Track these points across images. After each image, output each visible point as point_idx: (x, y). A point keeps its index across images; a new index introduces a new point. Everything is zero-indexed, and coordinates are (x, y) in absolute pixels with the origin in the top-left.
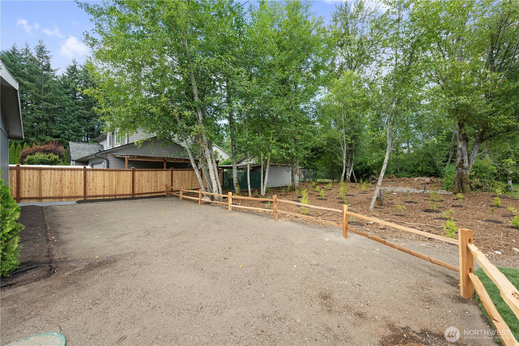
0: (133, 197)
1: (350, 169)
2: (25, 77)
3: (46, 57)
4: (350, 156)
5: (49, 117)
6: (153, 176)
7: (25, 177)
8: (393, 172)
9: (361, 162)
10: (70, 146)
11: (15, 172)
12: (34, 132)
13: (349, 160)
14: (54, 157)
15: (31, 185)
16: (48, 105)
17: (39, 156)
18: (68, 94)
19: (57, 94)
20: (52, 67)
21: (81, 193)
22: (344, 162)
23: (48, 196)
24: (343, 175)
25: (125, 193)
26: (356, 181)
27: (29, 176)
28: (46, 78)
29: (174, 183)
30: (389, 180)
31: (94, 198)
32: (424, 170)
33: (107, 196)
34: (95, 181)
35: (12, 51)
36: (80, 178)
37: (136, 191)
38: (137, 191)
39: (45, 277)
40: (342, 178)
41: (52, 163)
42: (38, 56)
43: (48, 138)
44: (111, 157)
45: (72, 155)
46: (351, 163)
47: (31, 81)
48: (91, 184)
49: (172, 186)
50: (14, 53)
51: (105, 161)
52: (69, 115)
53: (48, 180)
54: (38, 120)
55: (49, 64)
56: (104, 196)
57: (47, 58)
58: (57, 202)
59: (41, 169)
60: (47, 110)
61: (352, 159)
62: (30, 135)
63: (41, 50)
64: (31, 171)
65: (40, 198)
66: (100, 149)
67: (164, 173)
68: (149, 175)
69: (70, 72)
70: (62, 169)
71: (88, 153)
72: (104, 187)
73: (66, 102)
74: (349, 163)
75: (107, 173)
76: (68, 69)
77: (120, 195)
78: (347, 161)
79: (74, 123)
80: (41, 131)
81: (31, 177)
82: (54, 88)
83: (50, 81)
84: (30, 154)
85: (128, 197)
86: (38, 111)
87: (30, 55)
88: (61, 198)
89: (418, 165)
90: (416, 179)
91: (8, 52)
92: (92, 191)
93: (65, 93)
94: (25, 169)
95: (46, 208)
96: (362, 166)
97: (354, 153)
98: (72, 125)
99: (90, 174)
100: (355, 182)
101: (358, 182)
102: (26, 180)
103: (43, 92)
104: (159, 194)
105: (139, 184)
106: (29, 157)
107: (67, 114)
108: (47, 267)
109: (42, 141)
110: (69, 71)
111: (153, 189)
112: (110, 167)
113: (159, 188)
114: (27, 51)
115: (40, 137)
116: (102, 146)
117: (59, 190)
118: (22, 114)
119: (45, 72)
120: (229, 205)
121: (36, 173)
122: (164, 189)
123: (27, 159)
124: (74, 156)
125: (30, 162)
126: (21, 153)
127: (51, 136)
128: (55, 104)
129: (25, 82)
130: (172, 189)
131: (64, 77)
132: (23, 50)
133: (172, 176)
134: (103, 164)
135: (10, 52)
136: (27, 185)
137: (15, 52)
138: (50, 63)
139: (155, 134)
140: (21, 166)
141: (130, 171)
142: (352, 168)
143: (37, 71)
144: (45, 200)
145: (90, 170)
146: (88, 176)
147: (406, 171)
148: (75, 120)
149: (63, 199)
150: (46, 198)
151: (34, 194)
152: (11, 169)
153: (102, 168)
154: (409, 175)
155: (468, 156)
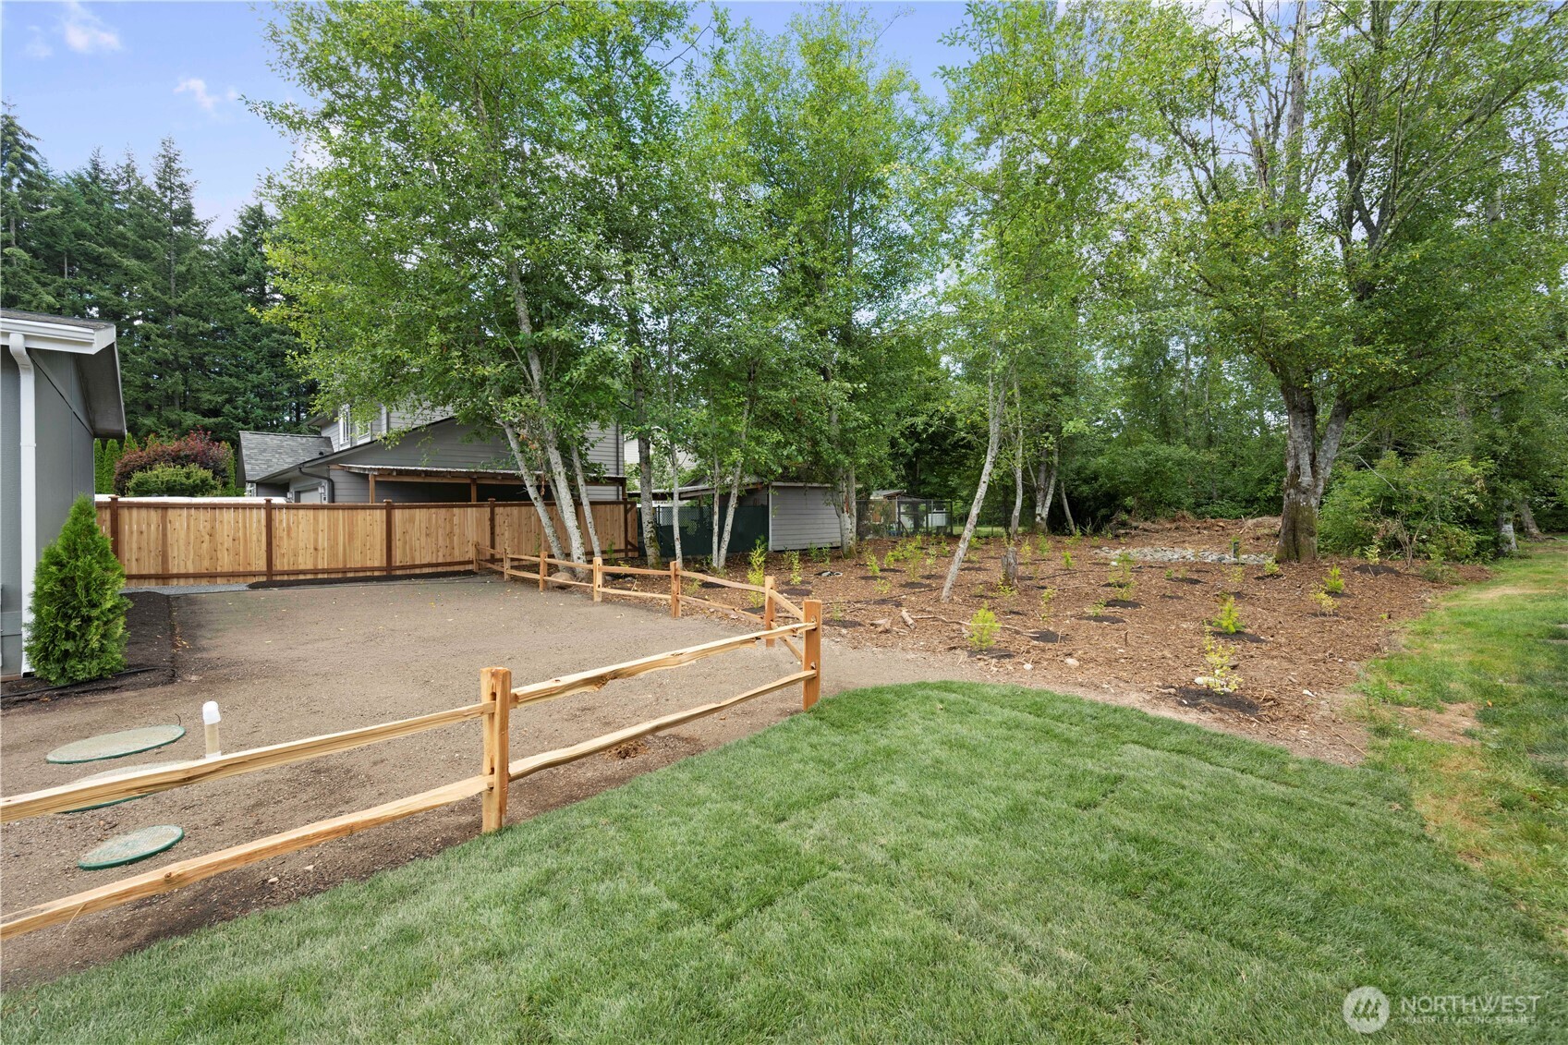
0: (390, 574)
1: (1045, 496)
2: (126, 246)
3: (181, 186)
4: (1044, 457)
5: (192, 358)
6: (441, 522)
7: (131, 527)
10: (244, 443)
11: (107, 515)
12: (150, 402)
13: (1043, 468)
14: (201, 473)
15: (144, 545)
16: (187, 324)
17: (164, 472)
18: (241, 288)
19: (211, 290)
20: (199, 215)
21: (261, 565)
22: (1019, 474)
23: (183, 571)
24: (1017, 515)
25: (369, 564)
26: (1075, 530)
27: (139, 525)
28: (182, 246)
29: (497, 539)
30: (1168, 526)
31: (292, 578)
33: (323, 571)
34: (293, 534)
35: (90, 174)
36: (259, 528)
37: (397, 561)
38: (398, 559)
39: (164, 684)
40: (1015, 522)
41: (193, 491)
42: (160, 186)
43: (190, 418)
44: (341, 473)
45: (247, 467)
46: (1048, 477)
47: (142, 255)
48: (285, 543)
49: (493, 546)
50: (95, 179)
51: (325, 483)
52: (244, 351)
53: (183, 534)
54: (163, 366)
55: (190, 206)
56: (315, 572)
57: (184, 189)
58: (203, 587)
59: (165, 507)
60: (185, 337)
61: (1050, 466)
62: (140, 409)
63: (169, 169)
64: (144, 512)
65: (164, 577)
66: (322, 449)
67: (472, 513)
68: (430, 519)
69: (248, 226)
70: (214, 507)
71: (290, 460)
72: (316, 549)
73: (236, 313)
74: (1042, 476)
75: (323, 515)
76: (241, 217)
77: (356, 570)
78: (1036, 472)
79: (259, 373)
80: (169, 399)
81: (144, 527)
82: (204, 273)
83: (193, 253)
84: (142, 468)
85: (376, 574)
86: (160, 341)
87: (139, 184)
88: (212, 576)
90: (1250, 522)
91: (81, 177)
92: (285, 560)
93: (235, 288)
94: (130, 506)
95: (177, 598)
98: (252, 377)
99: (282, 518)
100: (1069, 534)
101: (1078, 532)
102: (132, 533)
103: (173, 286)
104: (456, 568)
105: (405, 543)
106: (138, 476)
107: (239, 348)
108: (168, 672)
109: (172, 425)
110: (244, 223)
111: (440, 554)
112: (337, 499)
113: (457, 552)
114: (130, 170)
115: (168, 414)
116: (328, 439)
117: (207, 557)
118: (119, 351)
119: (177, 229)
120: (596, 588)
121: (154, 516)
122: (471, 555)
123: (134, 481)
124: (253, 469)
125: (142, 490)
126: (118, 465)
127: (197, 410)
128: (206, 320)
129: (126, 262)
130: (492, 555)
131: (232, 240)
132: (120, 171)
133: (492, 520)
134: (321, 490)
135: (85, 176)
136: (135, 546)
137: (97, 177)
138: (192, 201)
139: (450, 411)
140: (121, 499)
141: (381, 508)
142: (1051, 491)
143: (159, 228)
144: (175, 582)
145: (280, 507)
146: (276, 523)
148: (263, 364)
149: (219, 580)
150: (178, 576)
151: (151, 567)
152: (100, 506)
153: (317, 502)
154: (1234, 512)
155: (1313, 456)
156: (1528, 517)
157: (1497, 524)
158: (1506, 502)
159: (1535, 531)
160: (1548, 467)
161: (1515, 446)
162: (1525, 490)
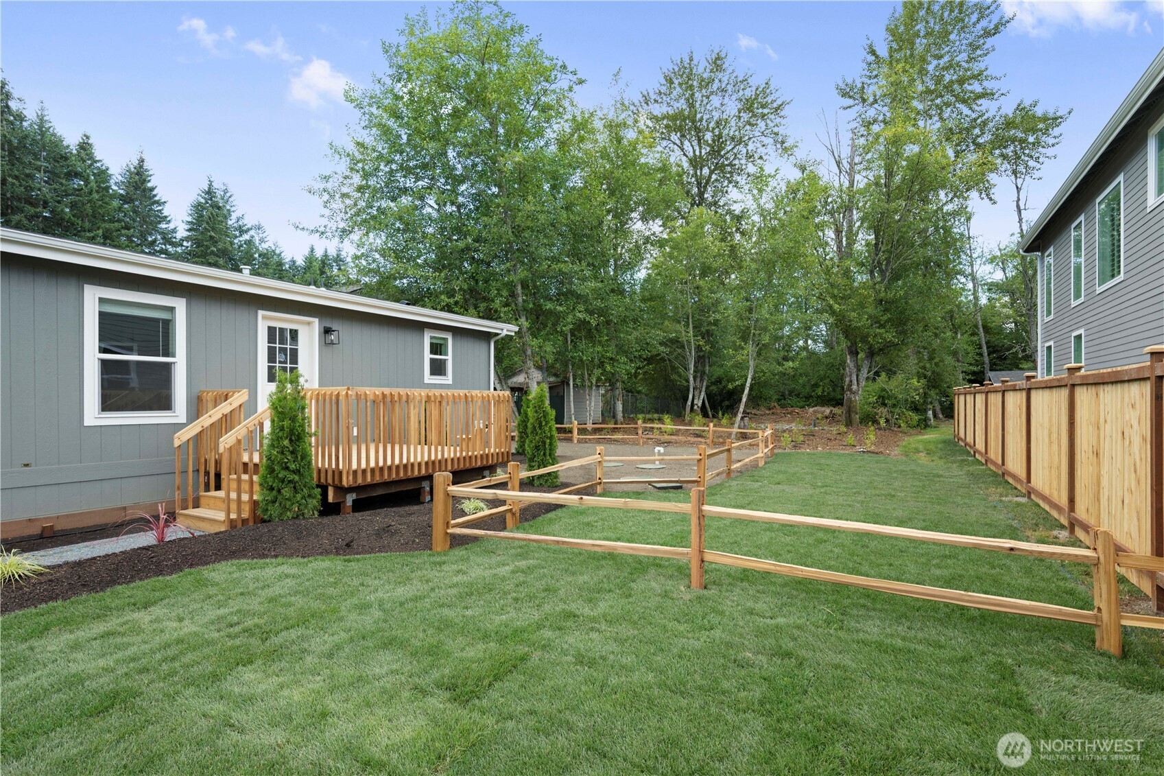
1: (700, 392)
4: (700, 368)
8: (775, 397)
9: (719, 378)
13: (699, 375)
22: (691, 379)
24: (689, 403)
26: (711, 415)
30: (767, 412)
32: (825, 394)
40: (688, 409)
46: (702, 380)
61: (703, 373)
74: (698, 380)
78: (695, 378)
89: (816, 385)
90: (811, 410)
96: (721, 386)
97: (707, 361)
100: (708, 417)
101: (714, 416)
142: (704, 389)
147: (798, 395)
154: (802, 404)
155: (857, 376)
156: (938, 408)
157: (925, 411)
158: (930, 400)
159: (941, 416)
160: (946, 383)
161: (933, 372)
162: (937, 394)
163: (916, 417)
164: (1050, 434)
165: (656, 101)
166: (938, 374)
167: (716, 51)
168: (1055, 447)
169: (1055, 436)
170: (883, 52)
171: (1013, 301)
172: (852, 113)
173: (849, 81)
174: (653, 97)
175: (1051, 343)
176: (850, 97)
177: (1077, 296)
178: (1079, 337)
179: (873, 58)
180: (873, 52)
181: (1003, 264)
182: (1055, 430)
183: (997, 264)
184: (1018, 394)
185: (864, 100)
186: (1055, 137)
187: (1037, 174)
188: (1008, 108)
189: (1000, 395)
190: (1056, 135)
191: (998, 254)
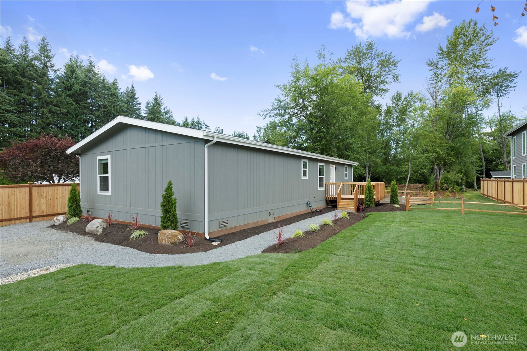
155: (440, 173)
163: (459, 188)
164: (519, 191)
165: (344, 62)
166: (467, 171)
167: (370, 42)
168: (520, 194)
169: (520, 192)
170: (445, 49)
171: (495, 140)
172: (432, 72)
173: (431, 60)
174: (342, 59)
175: (515, 165)
176: (432, 66)
177: (524, 153)
178: (524, 165)
179: (441, 51)
180: (441, 50)
181: (490, 124)
182: (520, 191)
183: (488, 125)
184: (510, 183)
185: (437, 68)
186: (514, 83)
187: (507, 96)
188: (496, 70)
189: (503, 182)
190: (515, 82)
191: (488, 120)
